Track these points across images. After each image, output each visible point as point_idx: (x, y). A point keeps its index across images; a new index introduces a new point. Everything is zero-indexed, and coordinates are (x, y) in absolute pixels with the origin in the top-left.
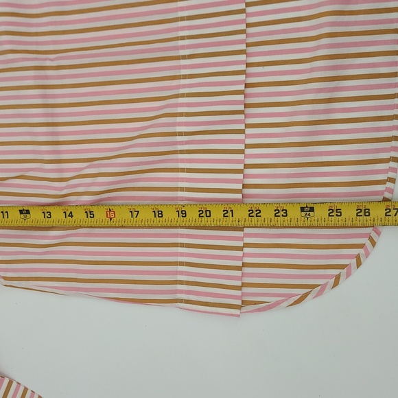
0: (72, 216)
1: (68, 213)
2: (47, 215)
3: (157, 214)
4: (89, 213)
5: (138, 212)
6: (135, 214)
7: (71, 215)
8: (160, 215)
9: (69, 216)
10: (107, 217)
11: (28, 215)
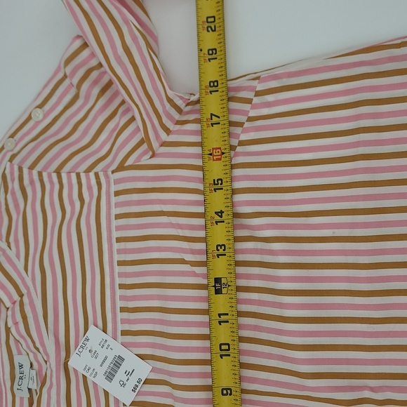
0: (222, 212)
1: (218, 218)
2: (221, 251)
3: (214, 89)
4: (216, 187)
5: (212, 115)
6: (215, 119)
7: (220, 213)
8: (216, 84)
9: (221, 217)
10: (220, 159)
11: (223, 281)
